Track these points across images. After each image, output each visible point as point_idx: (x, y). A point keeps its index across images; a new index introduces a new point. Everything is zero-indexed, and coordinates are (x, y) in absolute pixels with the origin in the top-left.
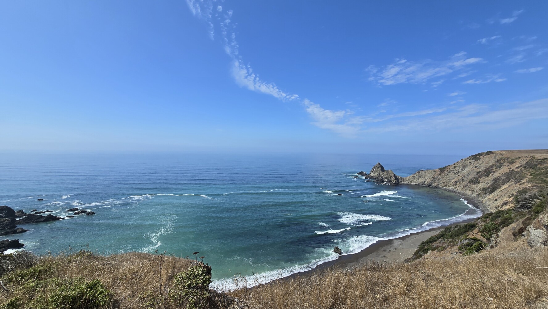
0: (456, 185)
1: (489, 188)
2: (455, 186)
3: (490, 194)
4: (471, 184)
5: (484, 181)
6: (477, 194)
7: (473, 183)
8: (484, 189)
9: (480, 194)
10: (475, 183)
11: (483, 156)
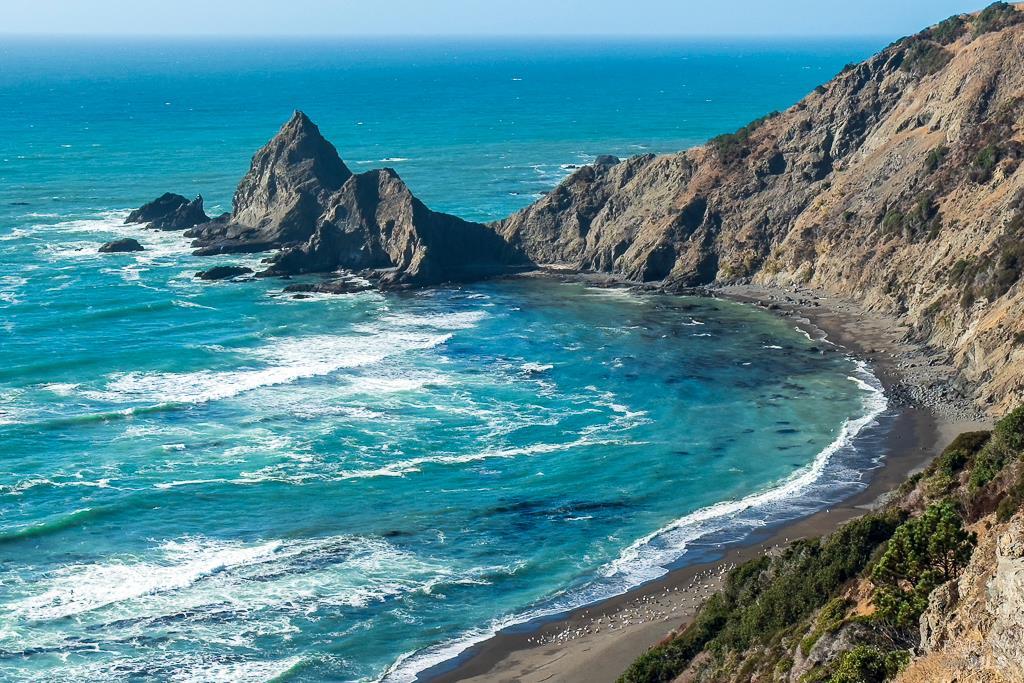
0: (812, 255)
1: (987, 260)
2: (806, 265)
3: (991, 300)
4: (893, 242)
5: (963, 217)
6: (923, 306)
7: (905, 233)
8: (961, 269)
9: (938, 306)
10: (913, 232)
11: (967, 36)
